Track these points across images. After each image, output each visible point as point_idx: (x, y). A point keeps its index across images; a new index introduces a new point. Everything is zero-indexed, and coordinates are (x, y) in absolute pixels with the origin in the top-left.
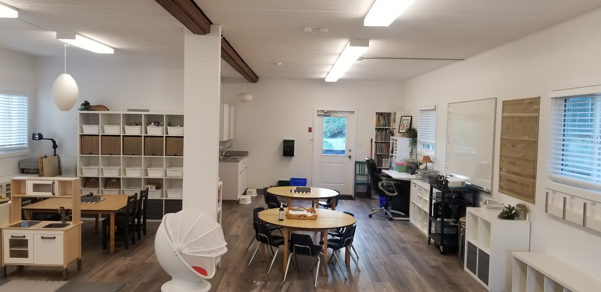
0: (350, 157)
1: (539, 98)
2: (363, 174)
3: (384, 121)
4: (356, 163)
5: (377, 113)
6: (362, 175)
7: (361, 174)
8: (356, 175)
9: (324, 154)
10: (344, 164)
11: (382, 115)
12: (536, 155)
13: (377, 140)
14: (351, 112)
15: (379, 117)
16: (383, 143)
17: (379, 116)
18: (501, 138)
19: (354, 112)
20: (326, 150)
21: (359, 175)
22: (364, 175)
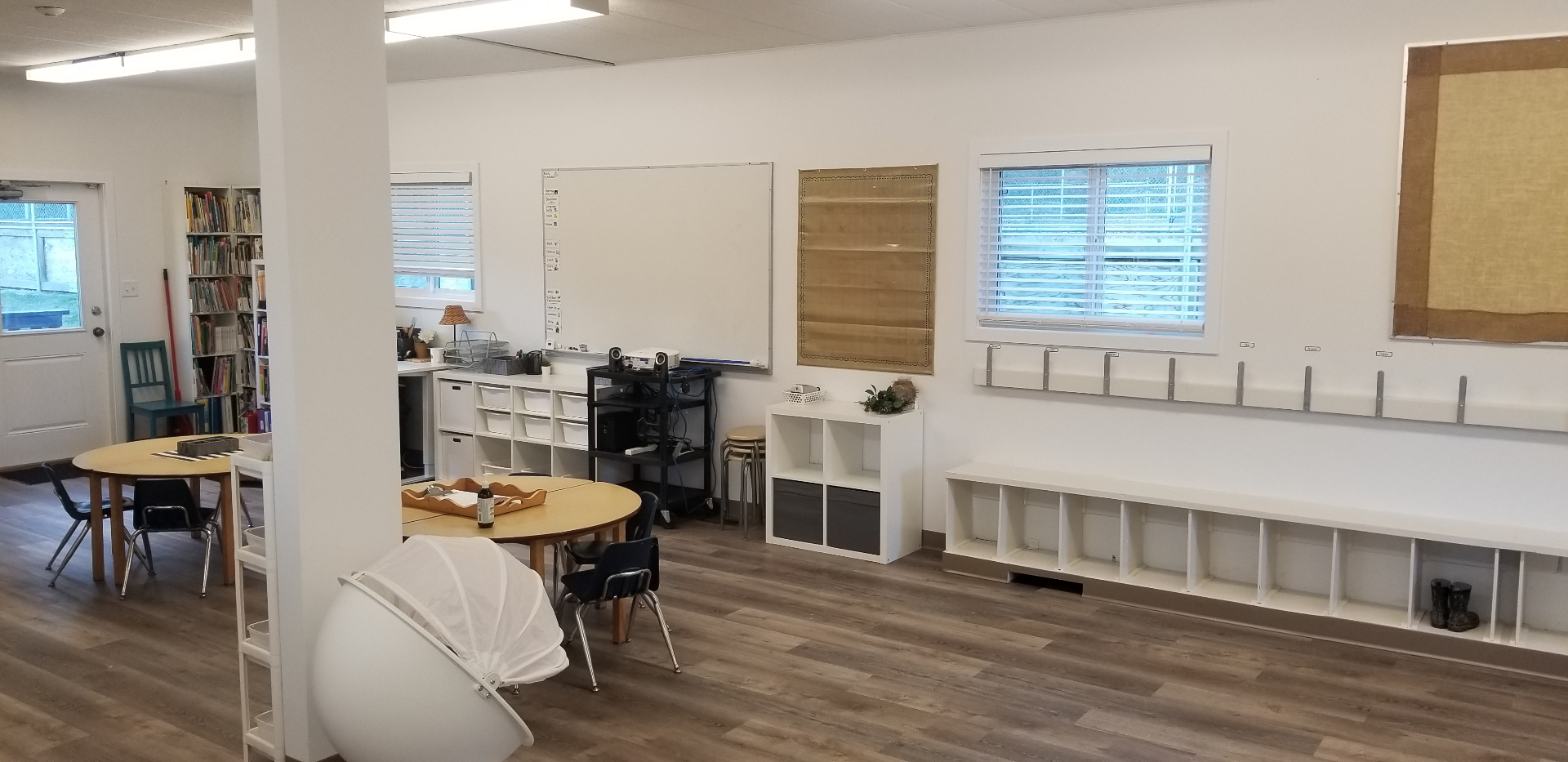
0: (98, 333)
1: (935, 167)
2: (151, 381)
3: (210, 214)
4: (126, 348)
5: (188, 190)
6: (148, 384)
7: (144, 381)
8: (128, 387)
9: (7, 332)
10: (79, 358)
11: (203, 197)
12: (931, 281)
13: (195, 273)
14: (88, 185)
15: (194, 205)
16: (211, 279)
17: (194, 198)
18: (801, 251)
19: (98, 186)
20: (12, 316)
21: (140, 385)
22: (156, 383)
